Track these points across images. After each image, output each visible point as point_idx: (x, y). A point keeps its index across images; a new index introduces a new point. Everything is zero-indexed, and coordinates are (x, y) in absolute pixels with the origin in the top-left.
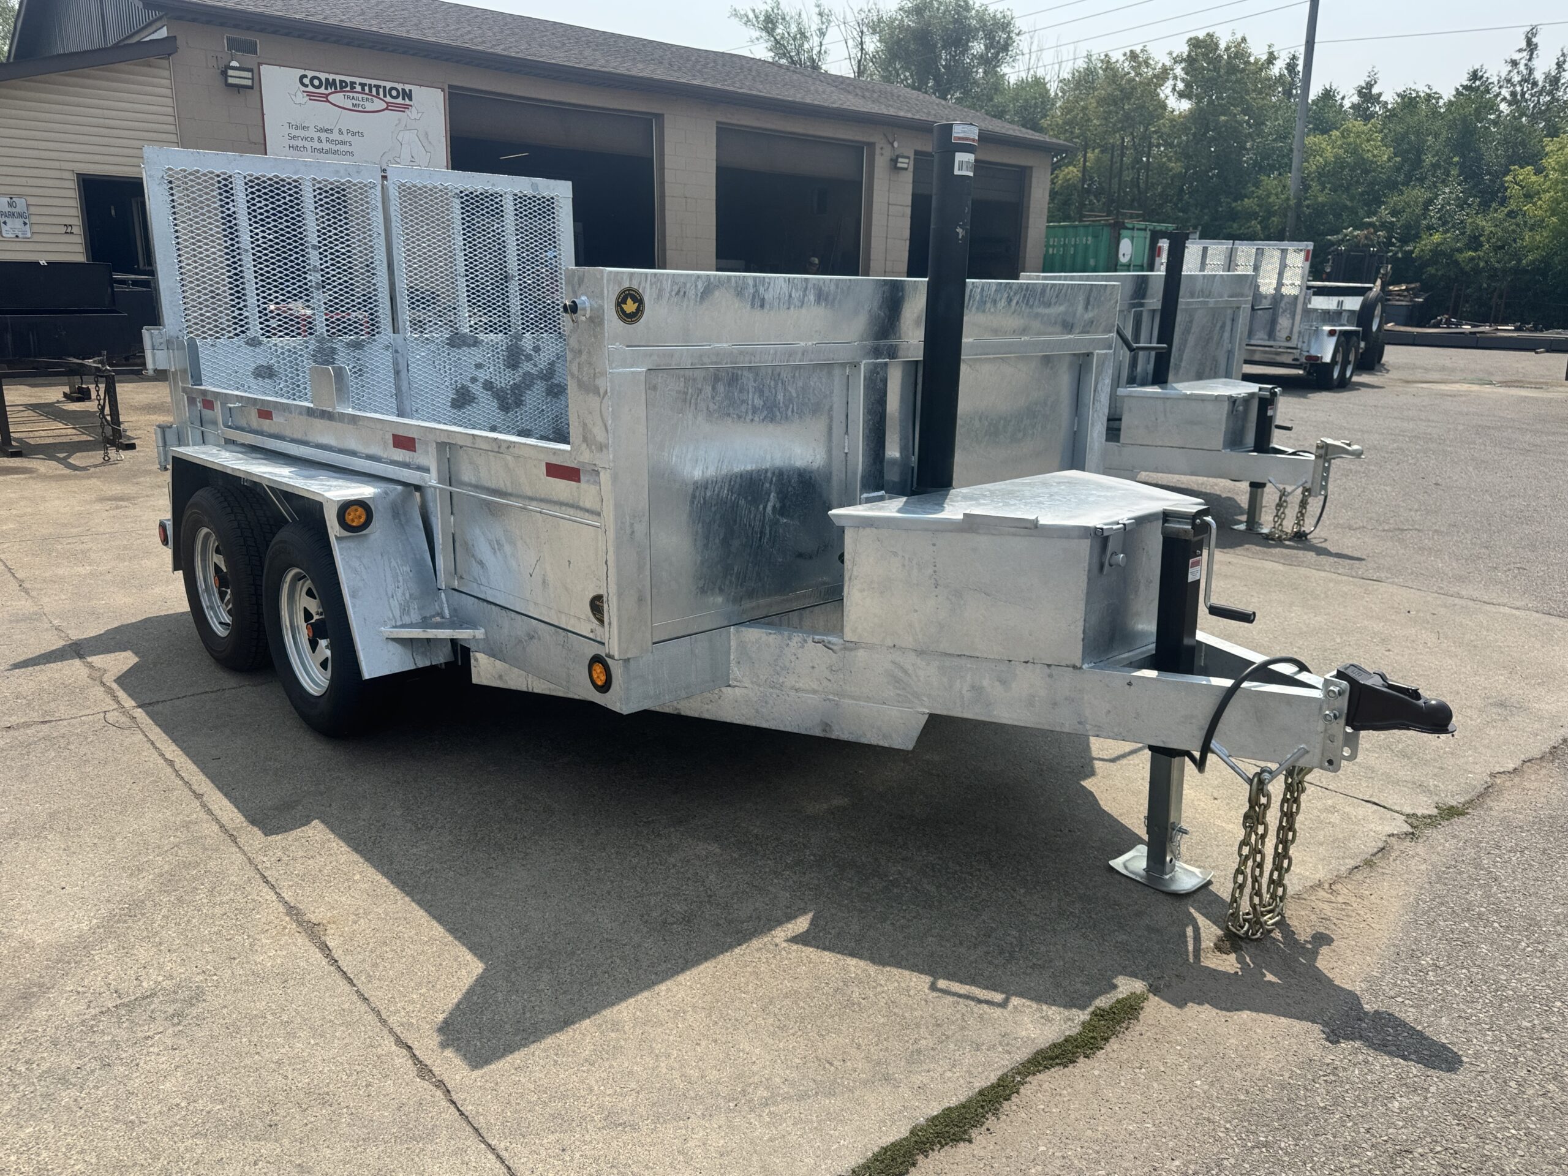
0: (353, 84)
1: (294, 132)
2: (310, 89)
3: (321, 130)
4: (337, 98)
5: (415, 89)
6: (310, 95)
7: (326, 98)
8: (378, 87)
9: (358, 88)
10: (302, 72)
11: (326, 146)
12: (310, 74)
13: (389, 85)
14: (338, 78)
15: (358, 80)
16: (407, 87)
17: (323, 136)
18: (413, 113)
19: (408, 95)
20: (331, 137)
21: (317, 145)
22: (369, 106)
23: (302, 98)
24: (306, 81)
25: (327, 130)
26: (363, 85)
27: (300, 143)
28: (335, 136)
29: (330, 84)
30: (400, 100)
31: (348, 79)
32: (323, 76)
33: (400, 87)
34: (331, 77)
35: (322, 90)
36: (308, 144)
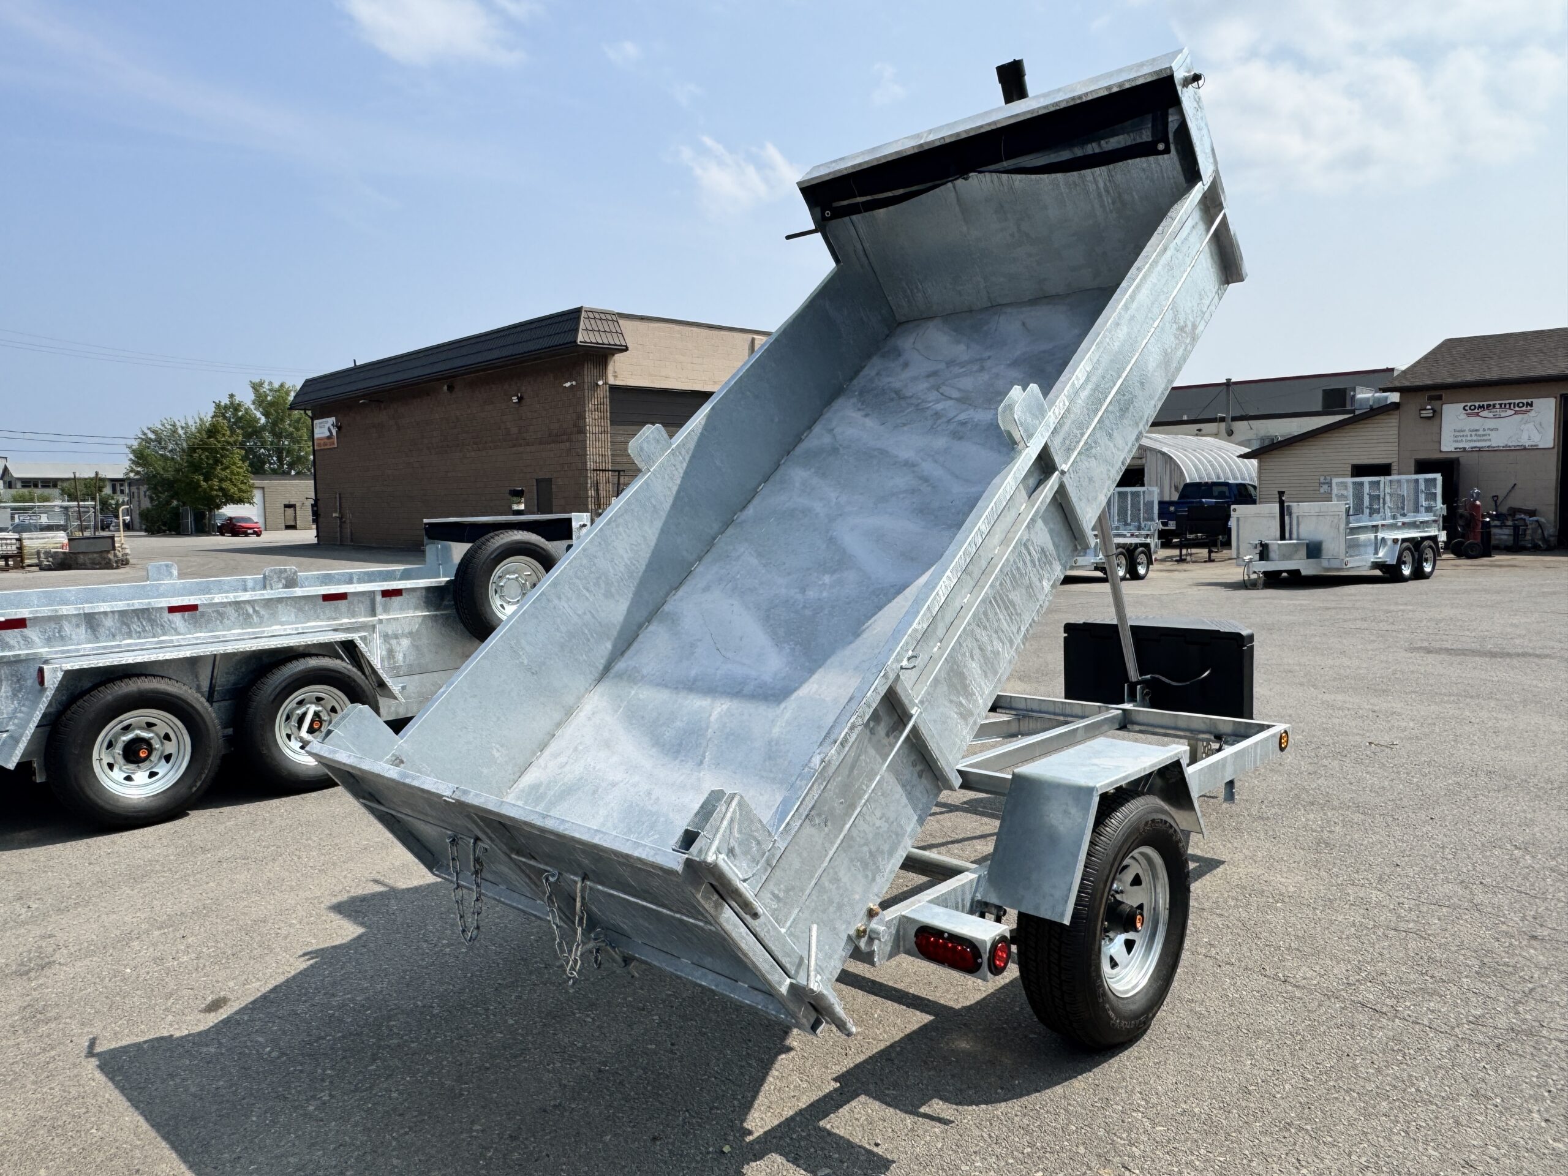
0: (1494, 406)
1: (1457, 434)
2: (1469, 411)
3: (1473, 431)
4: (1485, 413)
5: (1534, 400)
6: (1469, 415)
7: (1477, 415)
8: (1510, 404)
9: (1498, 406)
10: (1464, 404)
11: (1474, 438)
12: (1469, 404)
13: (1517, 401)
14: (1485, 403)
15: (1498, 402)
16: (1529, 401)
17: (1473, 433)
18: (1532, 414)
19: (1531, 405)
20: (1478, 433)
21: (1469, 438)
22: (1503, 414)
23: (1463, 416)
24: (1467, 408)
25: (1476, 430)
26: (1501, 405)
27: (1460, 438)
28: (1481, 432)
29: (1480, 407)
30: (1524, 408)
31: (1491, 403)
32: (1477, 404)
33: (1525, 401)
34: (1481, 404)
35: (1476, 411)
36: (1464, 439)
